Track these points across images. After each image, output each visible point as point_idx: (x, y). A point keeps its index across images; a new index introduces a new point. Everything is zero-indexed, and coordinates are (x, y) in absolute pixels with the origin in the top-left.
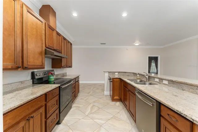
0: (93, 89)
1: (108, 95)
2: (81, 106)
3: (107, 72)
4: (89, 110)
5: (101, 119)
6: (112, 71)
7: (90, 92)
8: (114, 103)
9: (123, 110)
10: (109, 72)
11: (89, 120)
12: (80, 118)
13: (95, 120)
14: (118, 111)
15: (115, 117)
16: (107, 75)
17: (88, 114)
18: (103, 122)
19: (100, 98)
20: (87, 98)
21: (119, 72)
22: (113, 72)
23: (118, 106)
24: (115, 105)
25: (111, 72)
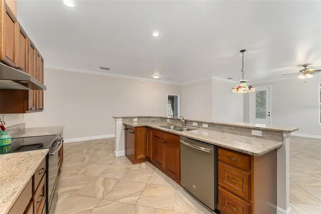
0: (88, 151)
1: (123, 157)
2: (79, 187)
3: (121, 118)
4: (102, 189)
5: (130, 195)
6: (128, 116)
7: (84, 158)
8: (137, 166)
9: (154, 172)
10: (123, 118)
11: (110, 204)
12: (92, 208)
13: (121, 201)
14: (149, 176)
15: (149, 184)
16: (120, 123)
17: (103, 195)
18: (134, 198)
19: (112, 164)
20: (84, 169)
21: (139, 117)
22: (130, 118)
23: (146, 169)
24: (140, 167)
25: (127, 118)
